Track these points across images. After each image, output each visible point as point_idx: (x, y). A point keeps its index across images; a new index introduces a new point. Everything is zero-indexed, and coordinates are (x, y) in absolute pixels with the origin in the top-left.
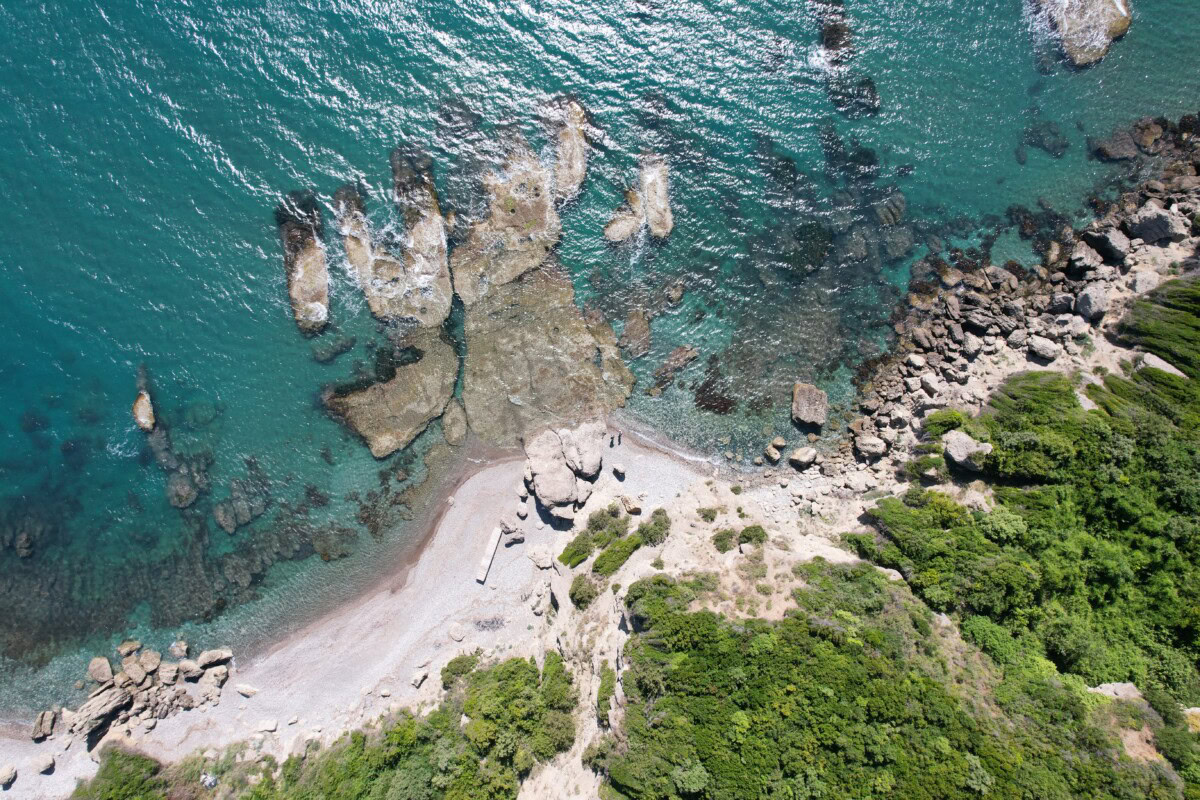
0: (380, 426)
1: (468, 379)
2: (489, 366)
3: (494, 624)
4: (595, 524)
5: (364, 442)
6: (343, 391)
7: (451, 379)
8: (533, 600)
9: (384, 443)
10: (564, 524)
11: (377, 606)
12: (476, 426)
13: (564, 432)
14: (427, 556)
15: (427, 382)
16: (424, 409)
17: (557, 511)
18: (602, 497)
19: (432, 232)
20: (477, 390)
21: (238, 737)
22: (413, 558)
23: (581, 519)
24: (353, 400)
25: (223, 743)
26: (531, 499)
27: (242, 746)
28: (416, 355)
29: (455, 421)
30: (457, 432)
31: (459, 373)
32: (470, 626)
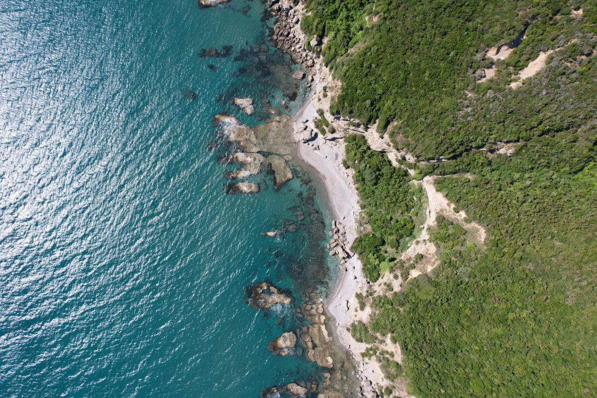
0: (285, 176)
1: (277, 153)
2: (276, 147)
3: (337, 156)
4: (317, 127)
5: (289, 180)
6: (275, 183)
7: (277, 157)
8: (333, 145)
9: (290, 175)
10: (316, 135)
11: (328, 183)
12: (290, 153)
13: (295, 132)
14: (318, 169)
15: (277, 162)
16: (283, 164)
17: (313, 135)
18: (311, 125)
19: (241, 156)
20: (281, 151)
21: (354, 221)
22: (318, 172)
23: (316, 130)
24: (278, 181)
25: (354, 225)
26: (309, 142)
27: (356, 219)
28: (270, 164)
29: (288, 158)
30: (290, 158)
31: (276, 154)
32: (337, 161)
